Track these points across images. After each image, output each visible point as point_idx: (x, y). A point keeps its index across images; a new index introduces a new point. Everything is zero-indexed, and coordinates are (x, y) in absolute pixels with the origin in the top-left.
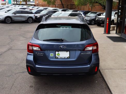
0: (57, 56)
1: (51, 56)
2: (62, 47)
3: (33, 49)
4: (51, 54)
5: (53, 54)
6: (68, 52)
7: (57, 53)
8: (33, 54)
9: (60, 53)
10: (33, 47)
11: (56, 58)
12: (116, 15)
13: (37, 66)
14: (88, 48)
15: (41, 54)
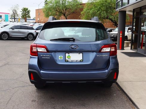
0: (67, 59)
1: (60, 59)
2: (73, 47)
3: (37, 50)
4: (60, 56)
5: (62, 56)
6: (81, 54)
7: (67, 55)
8: (37, 57)
9: (71, 54)
10: (38, 48)
11: (66, 61)
12: (129, 31)
13: (42, 71)
14: (105, 48)
15: (48, 57)
